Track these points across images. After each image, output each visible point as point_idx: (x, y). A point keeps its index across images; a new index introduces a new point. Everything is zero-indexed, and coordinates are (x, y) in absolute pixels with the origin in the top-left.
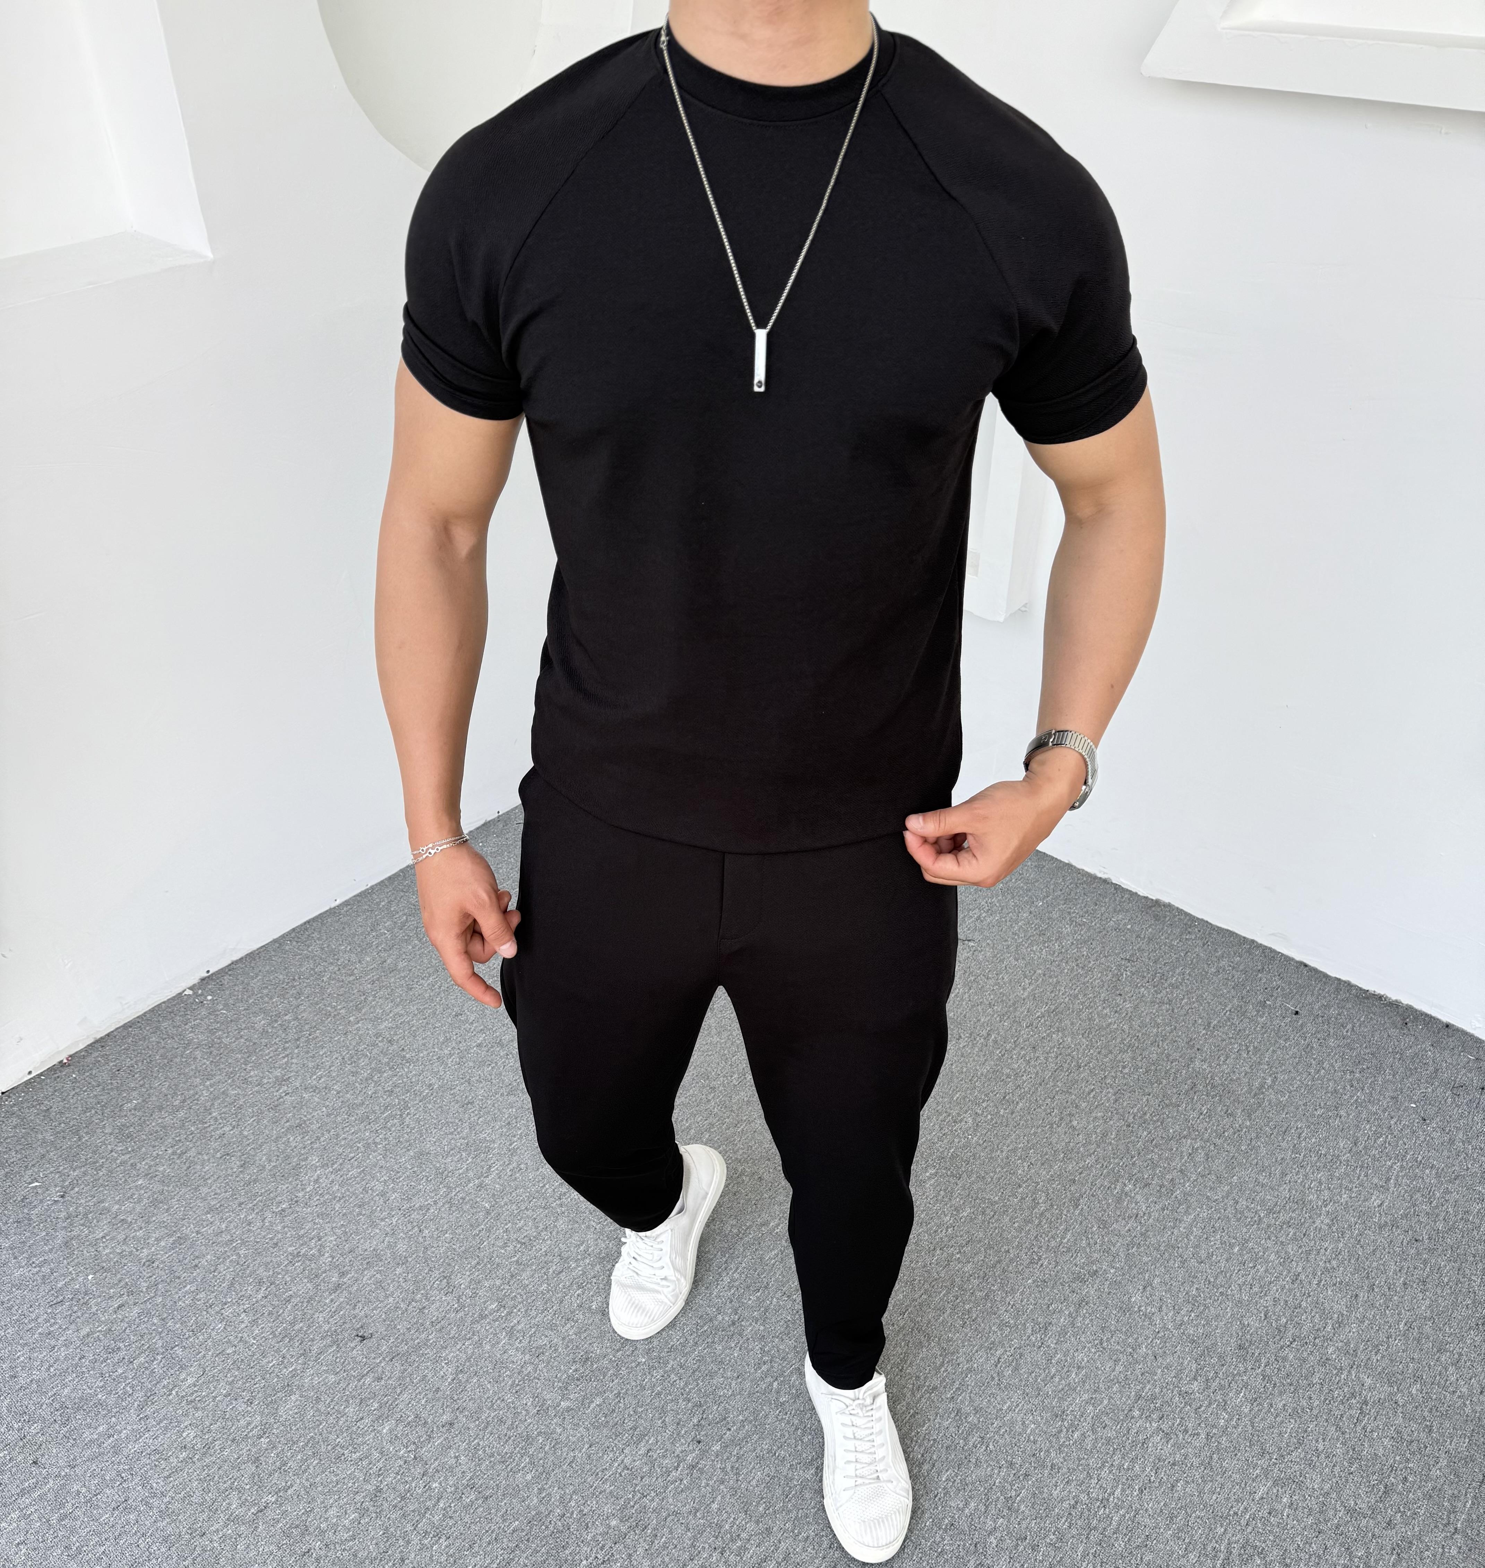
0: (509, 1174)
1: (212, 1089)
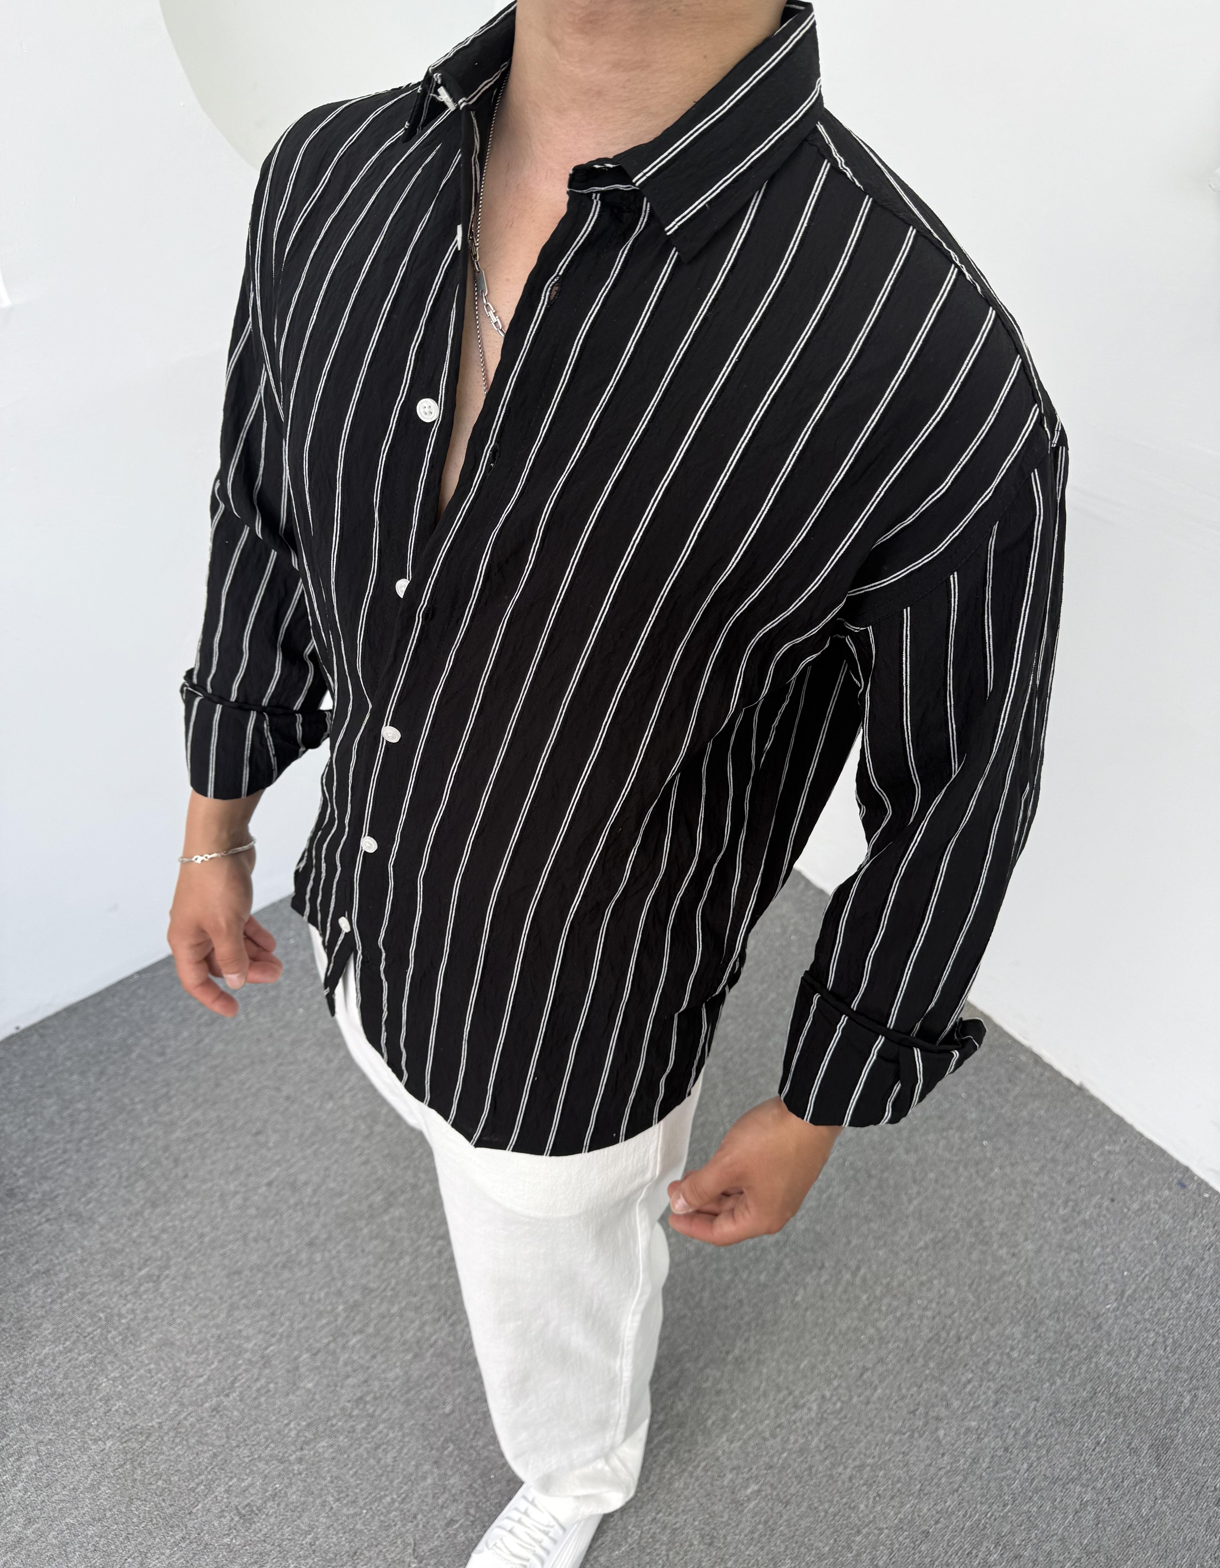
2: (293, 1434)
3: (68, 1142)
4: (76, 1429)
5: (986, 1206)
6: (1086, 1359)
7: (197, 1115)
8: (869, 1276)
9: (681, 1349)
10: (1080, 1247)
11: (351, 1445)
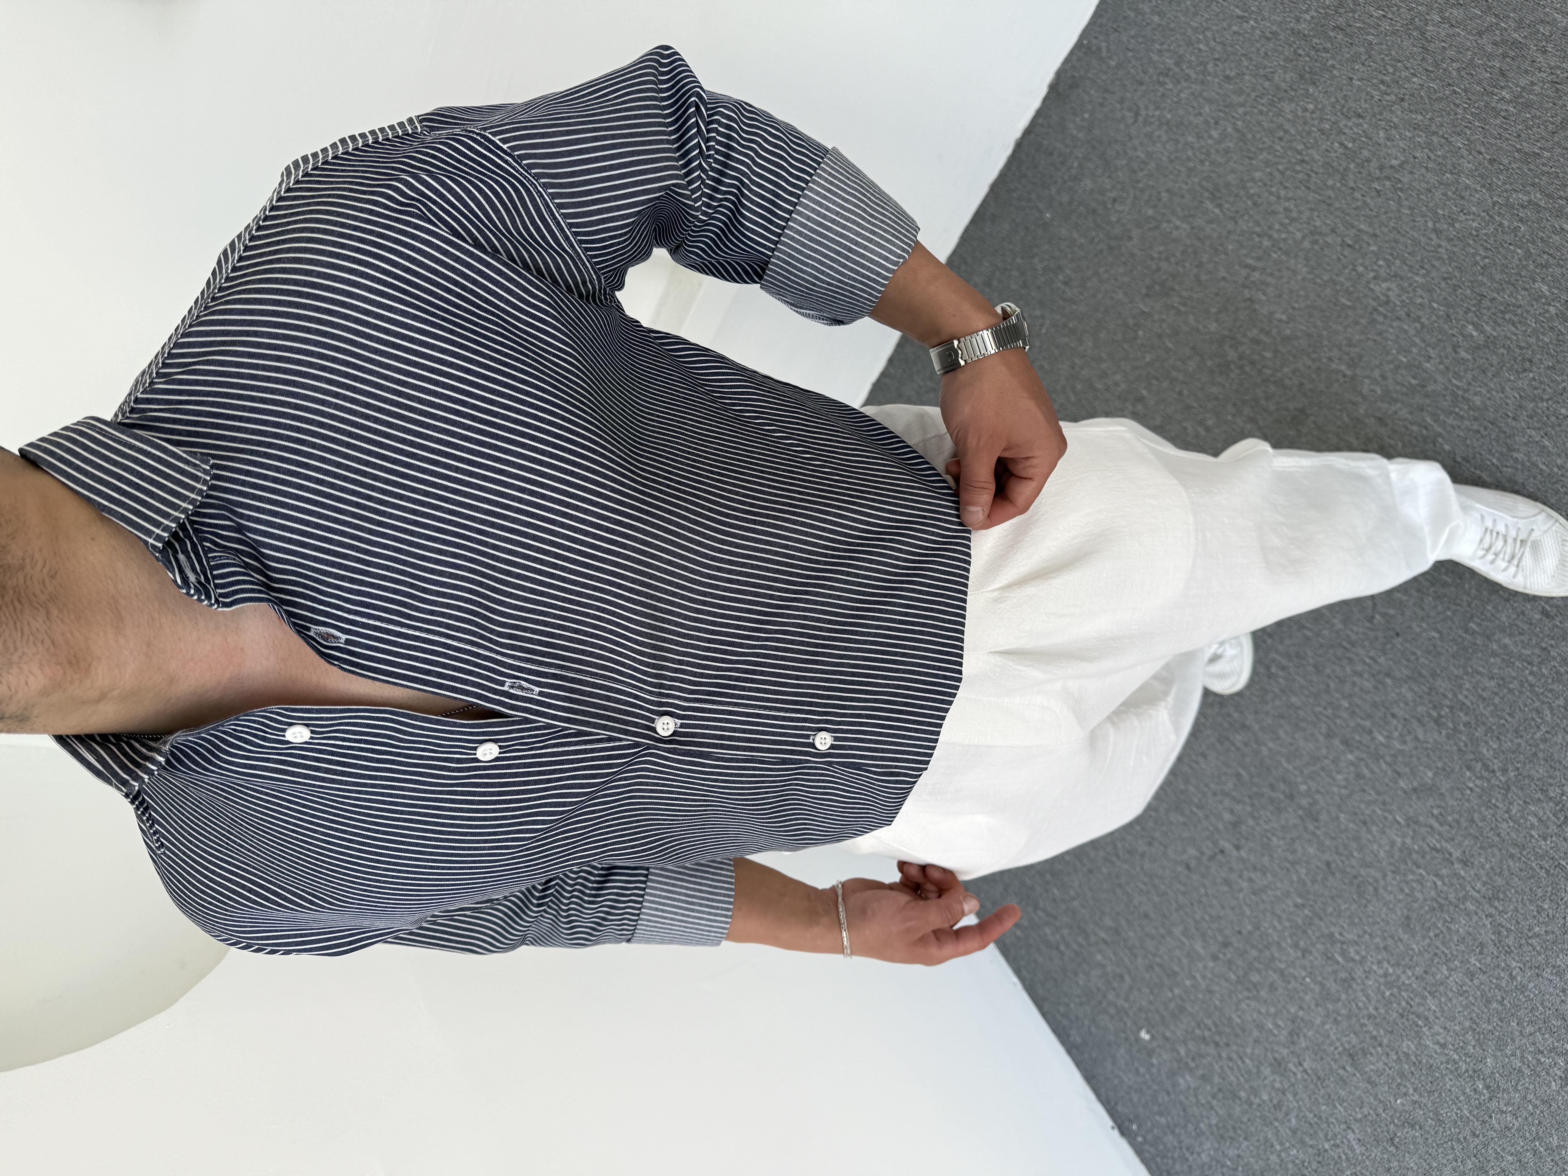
0: (1448, 828)
1: (1287, 1144)
2: (1478, 782)
3: (1220, 1056)
4: (1503, 999)
5: (1173, 157)
6: (1306, 41)
7: (1177, 931)
8: (1254, 255)
9: (1346, 420)
10: (1201, 63)
11: (1484, 724)
